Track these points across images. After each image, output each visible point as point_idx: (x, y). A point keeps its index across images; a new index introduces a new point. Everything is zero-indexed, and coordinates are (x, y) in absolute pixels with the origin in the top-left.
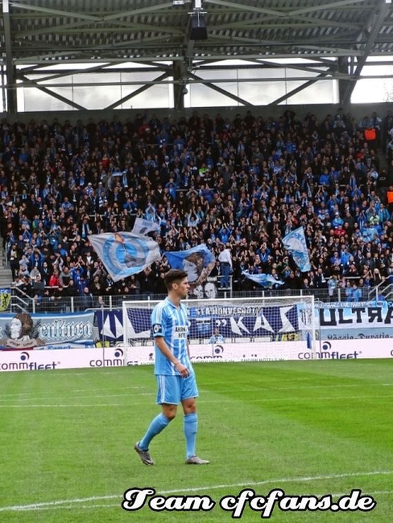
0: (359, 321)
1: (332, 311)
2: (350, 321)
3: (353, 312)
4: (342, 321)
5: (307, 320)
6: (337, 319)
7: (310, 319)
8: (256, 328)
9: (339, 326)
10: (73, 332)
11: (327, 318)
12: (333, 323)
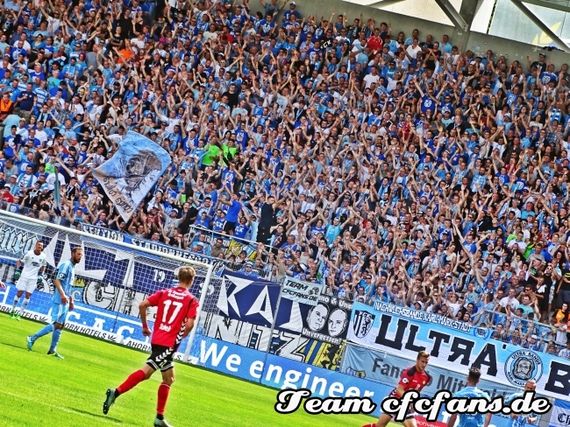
0: (435, 352)
1: (402, 324)
3: (431, 337)
4: (410, 346)
5: (361, 329)
6: (405, 341)
7: (365, 329)
8: (251, 311)
9: (404, 352)
10: (10, 244)
11: (391, 336)
12: (397, 345)
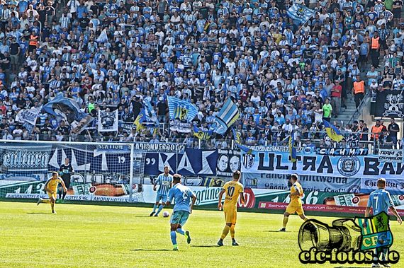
0: (294, 168)
2: (286, 168)
3: (290, 159)
4: (279, 167)
5: (248, 164)
6: (275, 165)
7: (250, 164)
9: (276, 171)
10: (32, 162)
11: (266, 164)
12: (271, 168)
